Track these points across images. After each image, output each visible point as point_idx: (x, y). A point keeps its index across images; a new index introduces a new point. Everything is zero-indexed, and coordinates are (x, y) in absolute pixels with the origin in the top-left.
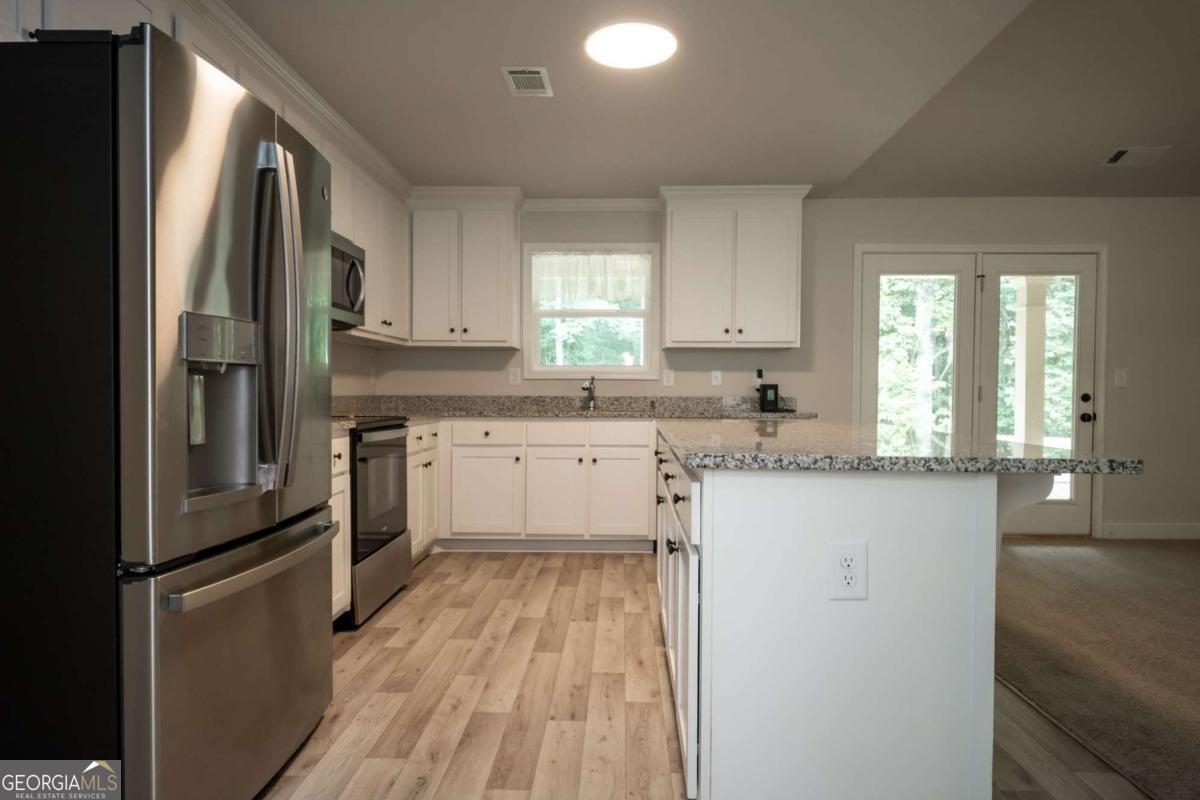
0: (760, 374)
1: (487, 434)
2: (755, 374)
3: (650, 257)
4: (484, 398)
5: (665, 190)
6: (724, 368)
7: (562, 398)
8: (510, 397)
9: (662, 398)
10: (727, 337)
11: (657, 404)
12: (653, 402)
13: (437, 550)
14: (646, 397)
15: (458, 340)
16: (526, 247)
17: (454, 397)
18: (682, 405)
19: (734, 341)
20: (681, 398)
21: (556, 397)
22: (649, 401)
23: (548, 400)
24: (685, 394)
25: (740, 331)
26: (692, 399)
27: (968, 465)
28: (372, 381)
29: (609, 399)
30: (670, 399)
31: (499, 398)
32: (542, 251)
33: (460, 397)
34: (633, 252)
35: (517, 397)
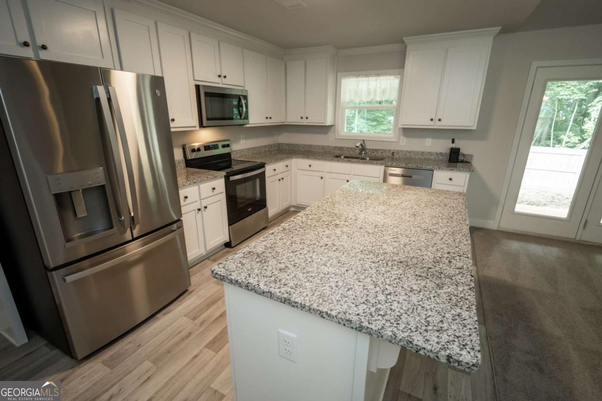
0: (453, 141)
1: (310, 166)
2: (451, 141)
3: (400, 76)
4: (318, 146)
5: (406, 39)
6: (433, 138)
7: (351, 148)
8: (328, 146)
9: (398, 151)
10: (432, 123)
11: (395, 154)
12: (393, 153)
13: (292, 209)
14: (390, 150)
15: (305, 122)
16: (339, 74)
17: (307, 145)
18: (408, 155)
19: (437, 125)
20: (408, 151)
21: (348, 148)
22: (391, 152)
23: (345, 149)
24: (410, 150)
25: (440, 120)
26: (414, 152)
27: (346, 323)
28: (276, 137)
29: (372, 150)
30: (402, 151)
31: (324, 146)
32: (346, 76)
33: (309, 145)
34: (392, 75)
35: (332, 147)
